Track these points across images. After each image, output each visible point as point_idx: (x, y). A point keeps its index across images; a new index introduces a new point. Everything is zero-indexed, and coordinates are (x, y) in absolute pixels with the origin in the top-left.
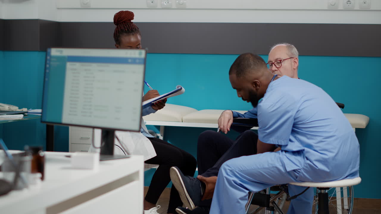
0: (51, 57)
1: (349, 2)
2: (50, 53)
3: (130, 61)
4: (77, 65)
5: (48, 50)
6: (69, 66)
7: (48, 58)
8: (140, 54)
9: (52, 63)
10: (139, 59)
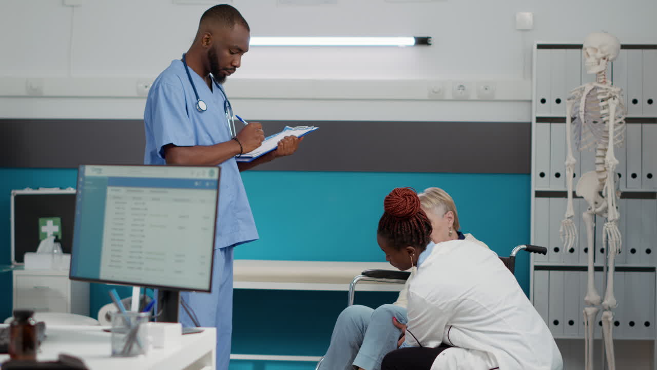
0: (84, 177)
1: (462, 88)
2: (84, 171)
3: (196, 184)
4: (122, 191)
5: (81, 168)
6: (111, 191)
7: (81, 180)
8: (212, 173)
9: (86, 188)
10: (210, 181)
